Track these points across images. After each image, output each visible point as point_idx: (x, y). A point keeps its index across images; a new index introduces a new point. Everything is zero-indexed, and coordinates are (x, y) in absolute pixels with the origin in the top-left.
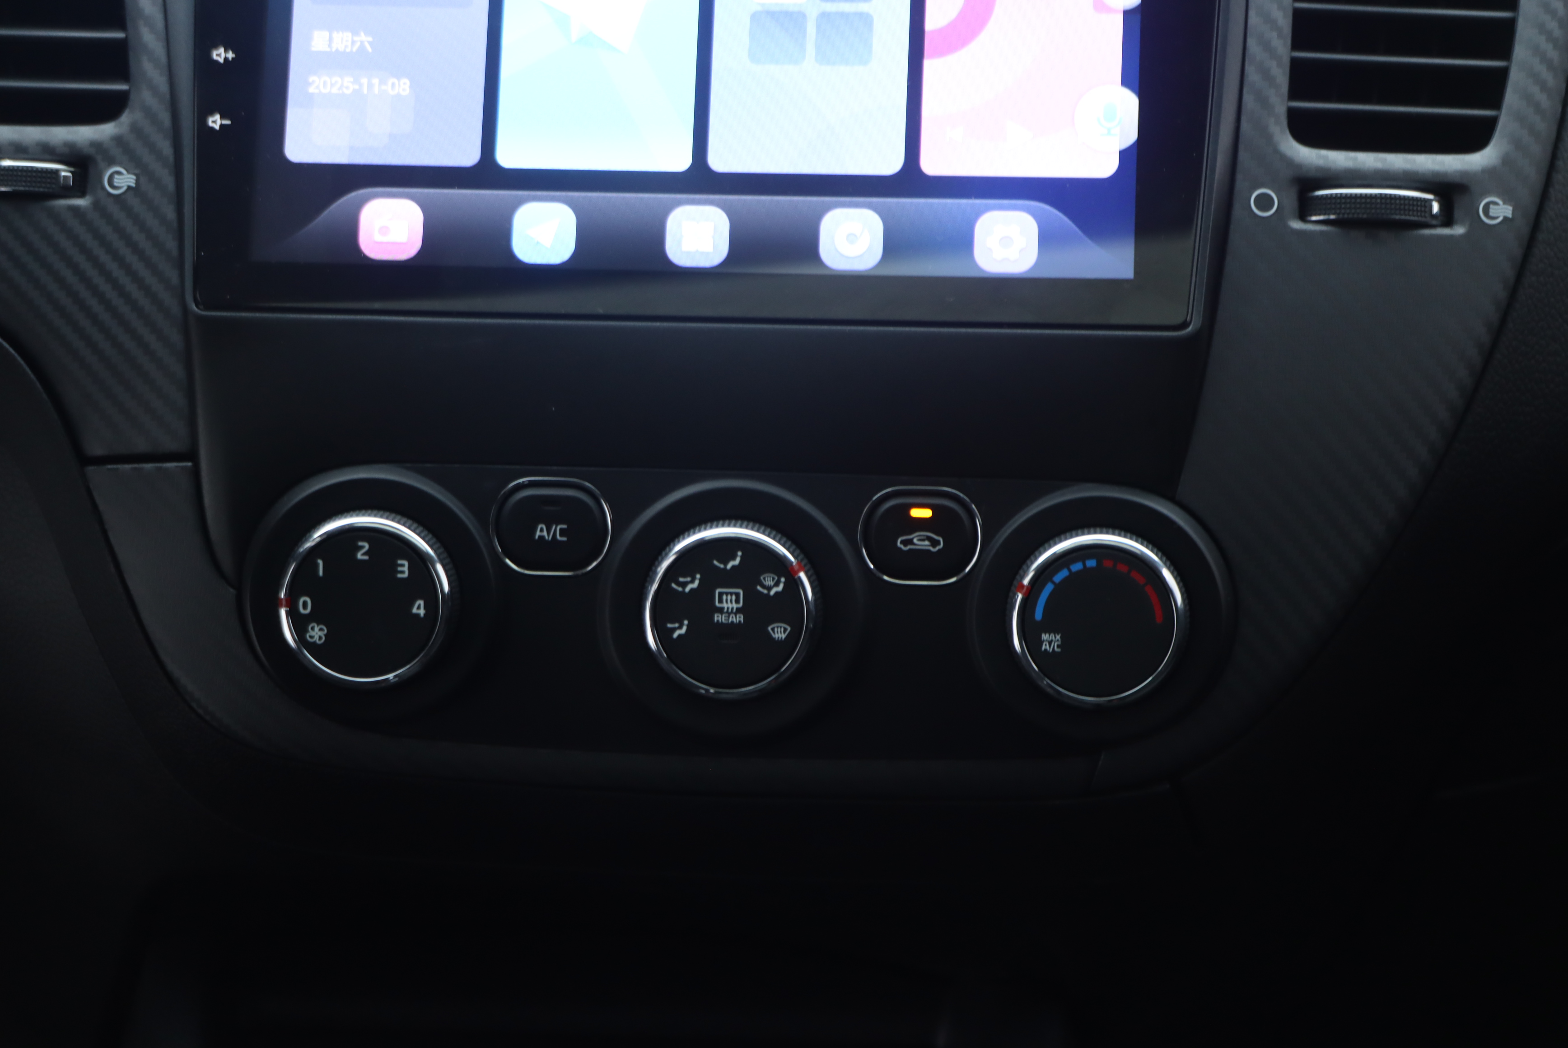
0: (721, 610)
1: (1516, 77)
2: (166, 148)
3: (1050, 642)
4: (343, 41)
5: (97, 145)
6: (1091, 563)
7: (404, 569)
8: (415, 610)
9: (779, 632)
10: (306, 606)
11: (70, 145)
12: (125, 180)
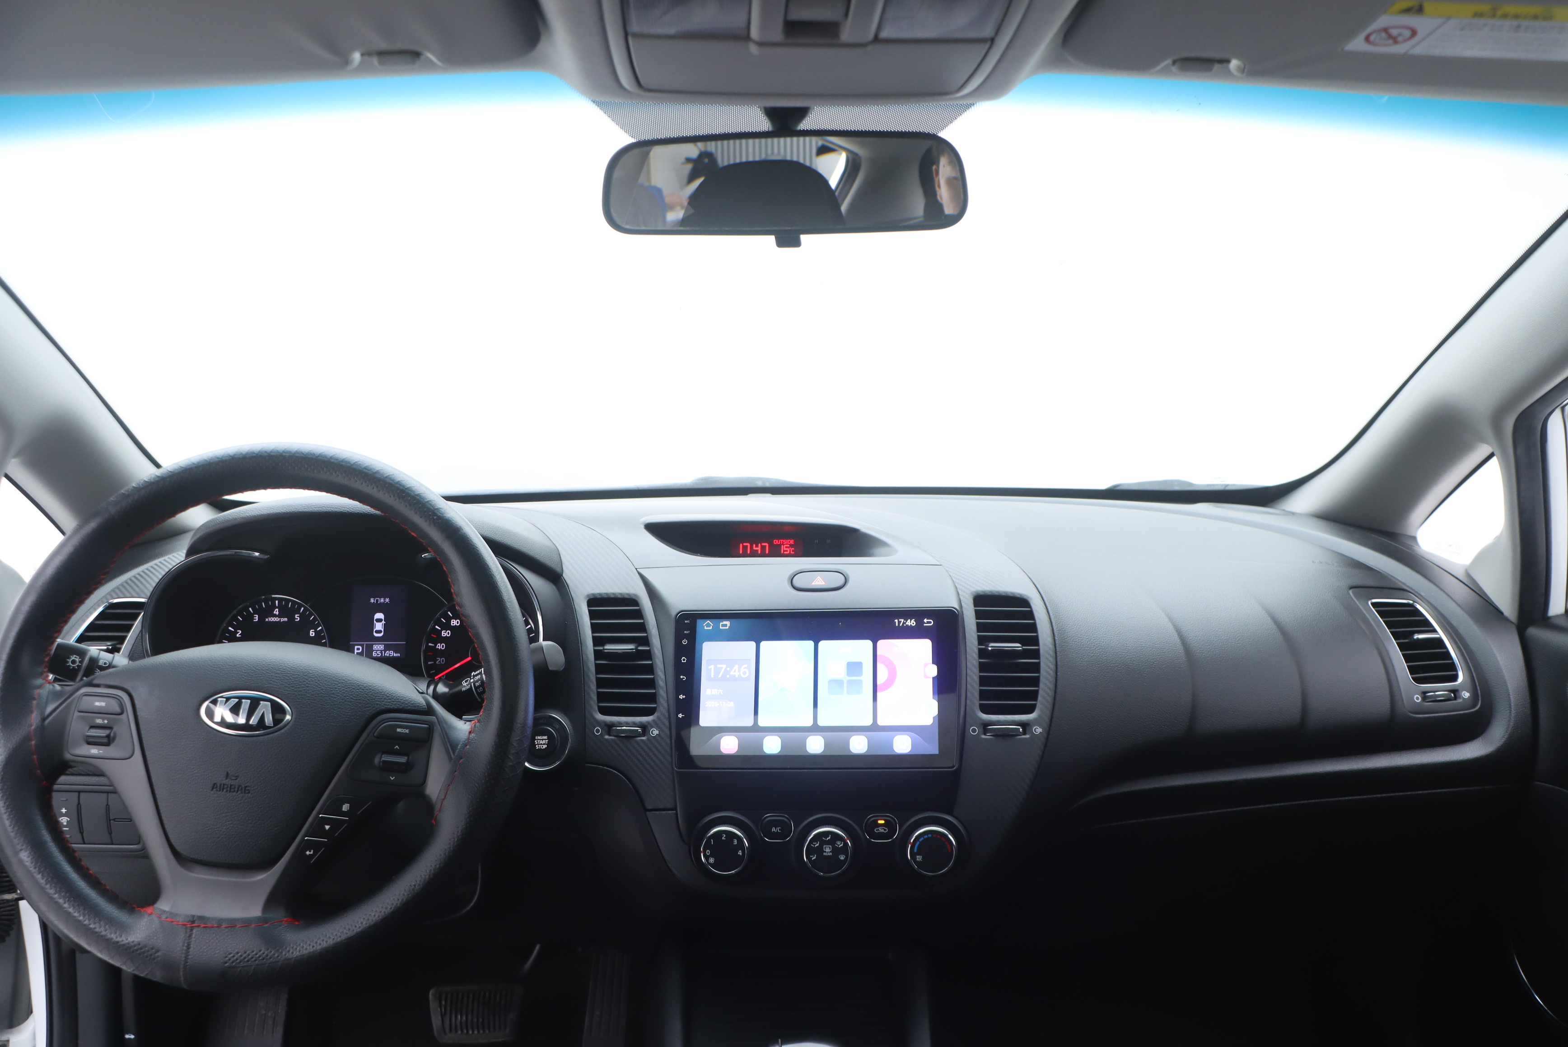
0: (825, 852)
1: (1041, 692)
2: (667, 723)
3: (919, 858)
4: (715, 692)
5: (648, 722)
6: (930, 836)
7: (736, 842)
8: (739, 853)
9: (842, 858)
10: (708, 852)
11: (641, 723)
12: (656, 732)
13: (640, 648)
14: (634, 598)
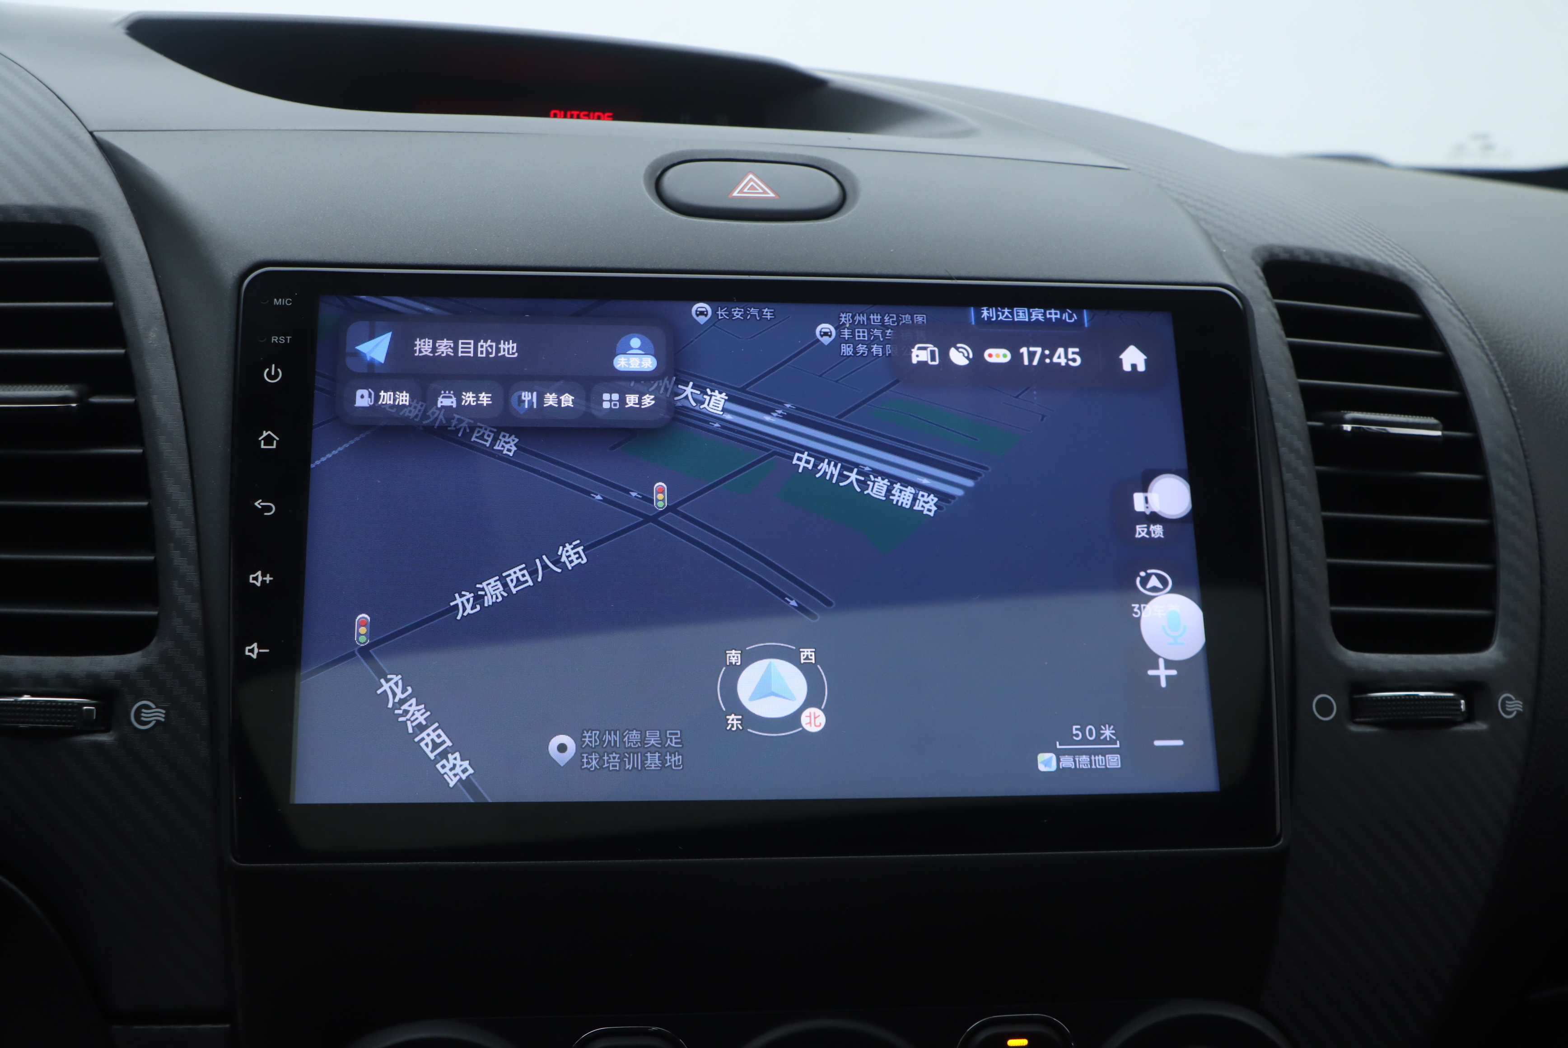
1: (1504, 577)
2: (198, 678)
5: (122, 676)
11: (94, 677)
12: (154, 714)
13: (95, 400)
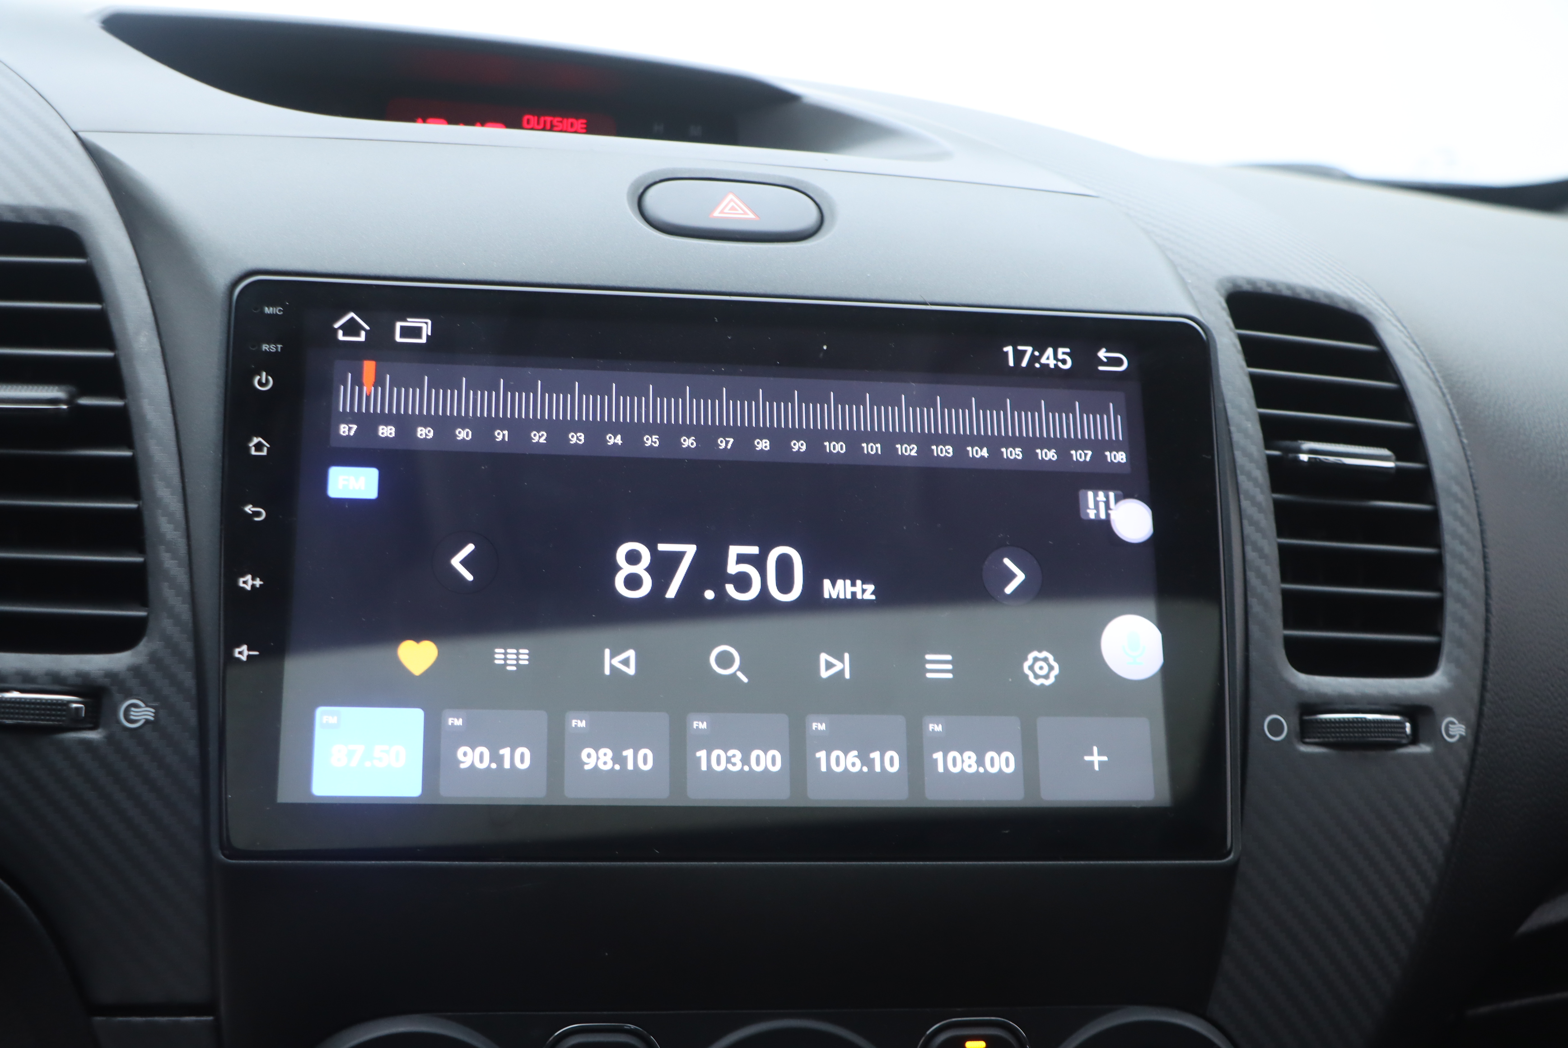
1: (1451, 607)
2: (188, 679)
5: (111, 675)
11: (84, 676)
12: (143, 713)
13: (84, 401)
14: (67, 224)
